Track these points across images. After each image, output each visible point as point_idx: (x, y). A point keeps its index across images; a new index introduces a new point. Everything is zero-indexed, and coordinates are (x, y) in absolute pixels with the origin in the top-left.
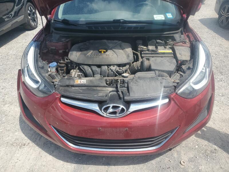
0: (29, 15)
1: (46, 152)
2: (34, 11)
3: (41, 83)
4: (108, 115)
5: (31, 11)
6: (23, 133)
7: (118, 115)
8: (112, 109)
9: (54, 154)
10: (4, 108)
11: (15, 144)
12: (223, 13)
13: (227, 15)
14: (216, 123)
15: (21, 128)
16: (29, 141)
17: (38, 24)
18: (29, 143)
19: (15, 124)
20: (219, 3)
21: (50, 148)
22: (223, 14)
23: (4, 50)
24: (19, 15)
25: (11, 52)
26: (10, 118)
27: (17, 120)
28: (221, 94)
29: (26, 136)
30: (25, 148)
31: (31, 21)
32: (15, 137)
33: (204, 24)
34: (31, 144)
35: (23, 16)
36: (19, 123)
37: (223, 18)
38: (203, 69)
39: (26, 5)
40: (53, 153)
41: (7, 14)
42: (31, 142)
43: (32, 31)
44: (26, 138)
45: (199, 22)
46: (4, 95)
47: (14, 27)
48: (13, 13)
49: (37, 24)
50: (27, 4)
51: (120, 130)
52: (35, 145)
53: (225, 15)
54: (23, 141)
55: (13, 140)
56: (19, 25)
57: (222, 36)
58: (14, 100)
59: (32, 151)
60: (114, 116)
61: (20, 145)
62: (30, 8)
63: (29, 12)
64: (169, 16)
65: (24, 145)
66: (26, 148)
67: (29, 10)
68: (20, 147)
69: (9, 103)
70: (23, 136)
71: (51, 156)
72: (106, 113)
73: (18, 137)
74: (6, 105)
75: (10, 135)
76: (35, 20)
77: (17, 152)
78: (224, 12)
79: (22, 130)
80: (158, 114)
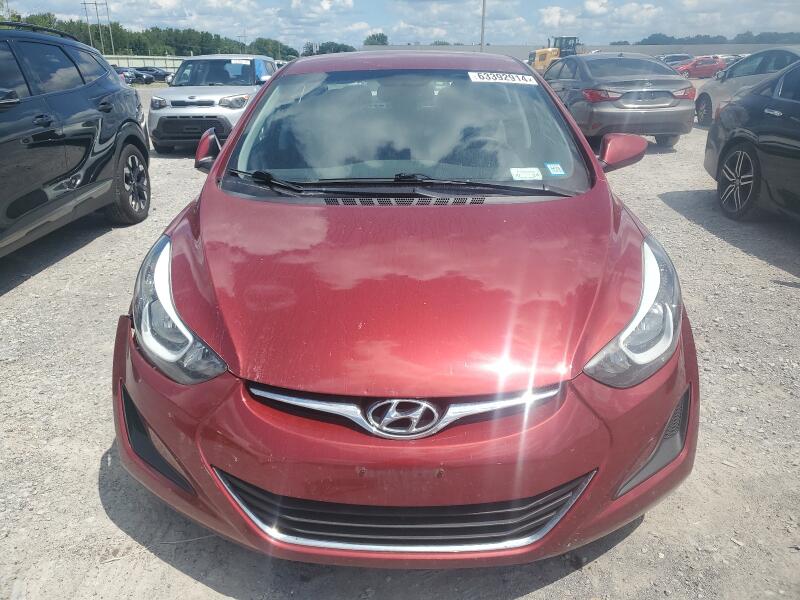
0: (128, 179)
1: (187, 572)
2: (141, 167)
3: (194, 343)
4: (385, 428)
5: (133, 168)
6: (112, 519)
7: (415, 430)
8: (396, 413)
9: (210, 578)
10: (48, 448)
11: (86, 551)
12: (729, 174)
13: (744, 180)
14: (720, 490)
15: (104, 504)
16: (130, 541)
17: (151, 209)
18: (129, 549)
19: (84, 491)
20: (715, 147)
21: (195, 561)
22: (731, 177)
23: (46, 282)
24: (99, 178)
25: (67, 288)
26: (67, 475)
27: (91, 481)
28: (733, 409)
29: (119, 526)
30: (119, 563)
31: (131, 197)
32: (86, 531)
33: (677, 209)
34: (138, 551)
35: (111, 181)
36: (96, 489)
37: (731, 188)
38: (654, 307)
39: (122, 150)
40: (206, 575)
41: (66, 176)
42: (135, 544)
43: (130, 228)
44: (120, 533)
45: (660, 202)
46: (46, 411)
47: (81, 214)
48: (81, 173)
49: (148, 208)
50: (125, 149)
51: (420, 475)
52: (148, 552)
53: (738, 180)
54: (112, 542)
55: (80, 539)
56: (92, 211)
57: (734, 243)
58: (80, 425)
59: (139, 569)
60: (404, 431)
61: (103, 552)
62: (133, 159)
63: (127, 171)
64: (555, 169)
65: (115, 553)
66: (121, 562)
67: (128, 165)
68: (103, 559)
69: (63, 435)
70: (112, 526)
71: (200, 584)
72: (379, 422)
73: (93, 530)
74: (56, 440)
75: (70, 524)
76: (141, 197)
77: (93, 572)
78: (734, 172)
79: (108, 510)
80: (524, 431)
